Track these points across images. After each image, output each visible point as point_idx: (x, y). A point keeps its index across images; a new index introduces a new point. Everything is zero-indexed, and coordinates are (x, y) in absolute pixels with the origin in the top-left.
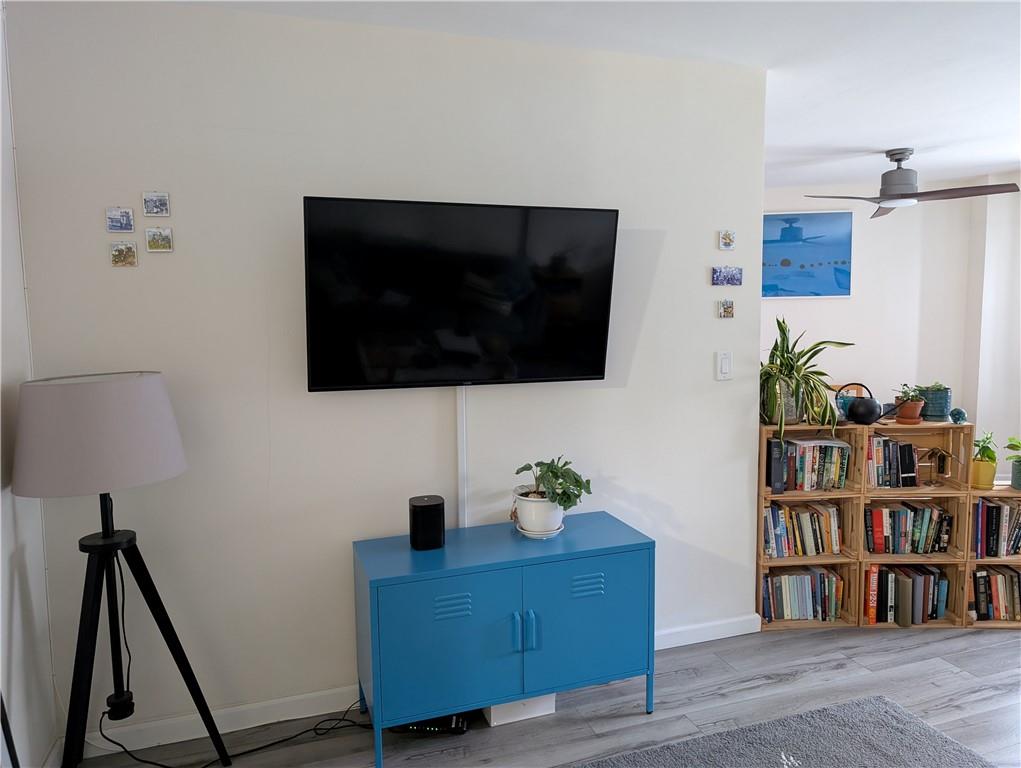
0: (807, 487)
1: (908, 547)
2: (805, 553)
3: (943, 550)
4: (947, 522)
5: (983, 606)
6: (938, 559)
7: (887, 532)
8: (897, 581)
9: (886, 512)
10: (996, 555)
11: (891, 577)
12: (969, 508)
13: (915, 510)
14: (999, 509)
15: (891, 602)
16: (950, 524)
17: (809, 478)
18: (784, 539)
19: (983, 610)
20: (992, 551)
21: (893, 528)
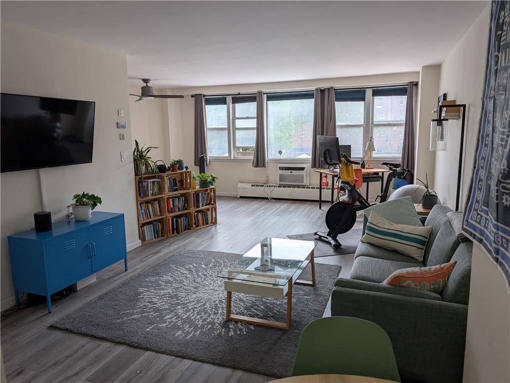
0: (150, 196)
1: (177, 210)
2: (150, 217)
3: (186, 209)
4: (186, 200)
5: (197, 223)
6: (186, 212)
7: (172, 206)
8: (176, 220)
9: (171, 200)
10: (199, 207)
11: (175, 219)
12: (192, 195)
13: (178, 199)
14: (199, 194)
15: (175, 228)
16: (187, 201)
17: (150, 192)
18: (144, 214)
19: (197, 224)
20: (198, 207)
21: (173, 204)
